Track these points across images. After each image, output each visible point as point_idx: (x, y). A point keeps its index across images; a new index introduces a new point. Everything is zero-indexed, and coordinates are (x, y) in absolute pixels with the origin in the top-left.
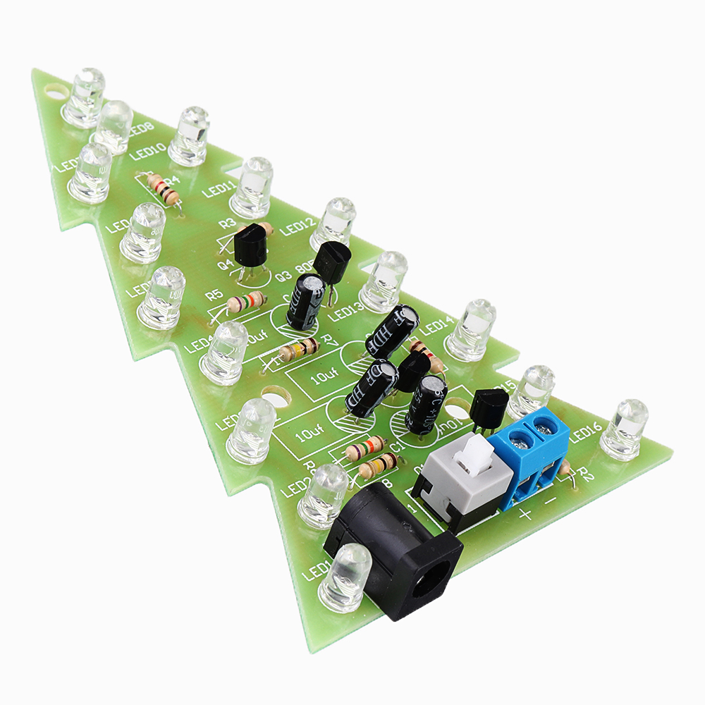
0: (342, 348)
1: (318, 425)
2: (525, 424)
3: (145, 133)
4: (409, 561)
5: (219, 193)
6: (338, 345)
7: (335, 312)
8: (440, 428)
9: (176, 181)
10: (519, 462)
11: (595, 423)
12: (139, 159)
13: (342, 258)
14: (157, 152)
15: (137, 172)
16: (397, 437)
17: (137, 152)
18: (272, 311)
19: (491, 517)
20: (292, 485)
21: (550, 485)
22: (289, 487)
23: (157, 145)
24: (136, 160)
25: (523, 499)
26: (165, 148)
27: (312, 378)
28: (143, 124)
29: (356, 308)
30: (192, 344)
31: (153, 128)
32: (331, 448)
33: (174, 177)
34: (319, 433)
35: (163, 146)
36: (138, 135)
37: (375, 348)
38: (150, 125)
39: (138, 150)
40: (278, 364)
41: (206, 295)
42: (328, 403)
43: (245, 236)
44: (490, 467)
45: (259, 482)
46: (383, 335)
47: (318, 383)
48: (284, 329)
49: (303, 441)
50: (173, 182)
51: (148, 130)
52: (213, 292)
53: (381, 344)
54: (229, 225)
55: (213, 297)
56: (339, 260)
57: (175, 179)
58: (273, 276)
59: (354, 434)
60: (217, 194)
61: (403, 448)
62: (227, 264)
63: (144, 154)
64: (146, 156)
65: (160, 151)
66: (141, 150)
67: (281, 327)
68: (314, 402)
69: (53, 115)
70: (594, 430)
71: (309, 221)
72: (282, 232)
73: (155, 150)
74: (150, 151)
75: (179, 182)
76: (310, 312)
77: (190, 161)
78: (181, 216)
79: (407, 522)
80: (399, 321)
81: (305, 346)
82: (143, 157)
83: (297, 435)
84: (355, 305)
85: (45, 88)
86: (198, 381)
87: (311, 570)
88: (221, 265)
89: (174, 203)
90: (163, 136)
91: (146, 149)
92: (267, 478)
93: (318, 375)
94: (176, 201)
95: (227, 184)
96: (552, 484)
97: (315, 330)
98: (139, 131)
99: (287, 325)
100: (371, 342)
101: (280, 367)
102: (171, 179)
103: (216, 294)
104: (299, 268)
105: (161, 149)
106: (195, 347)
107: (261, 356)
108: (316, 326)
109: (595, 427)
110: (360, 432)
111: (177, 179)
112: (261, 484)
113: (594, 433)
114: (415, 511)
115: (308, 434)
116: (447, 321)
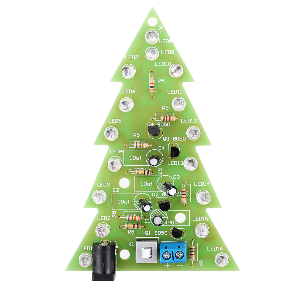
0: (162, 176)
1: (129, 200)
3: (169, 55)
6: (161, 174)
7: (172, 162)
8: (168, 222)
12: (158, 65)
14: (166, 65)
16: (151, 218)
18: (151, 150)
20: (103, 216)
22: (101, 217)
23: (168, 62)
24: (156, 65)
27: (142, 182)
29: (180, 163)
31: (174, 54)
32: (126, 210)
34: (127, 203)
35: (170, 64)
39: (160, 61)
41: (134, 133)
42: (139, 194)
47: (142, 185)
49: (119, 203)
50: (161, 81)
51: (171, 54)
52: (137, 133)
54: (165, 108)
55: (135, 135)
59: (138, 209)
60: (172, 93)
61: (149, 222)
62: (151, 124)
64: (161, 65)
67: (148, 158)
68: (135, 191)
72: (182, 120)
74: (164, 64)
78: (152, 97)
79: (104, 264)
83: (119, 200)
87: (84, 247)
88: (149, 124)
90: (174, 59)
91: (164, 62)
93: (144, 182)
95: (179, 91)
97: (159, 165)
98: (167, 53)
101: (135, 173)
103: (137, 135)
105: (168, 65)
106: (114, 152)
107: (132, 166)
109: (221, 248)
111: (163, 81)
112: (96, 208)
113: (218, 250)
114: (133, 246)
115: (123, 202)
116: (207, 184)
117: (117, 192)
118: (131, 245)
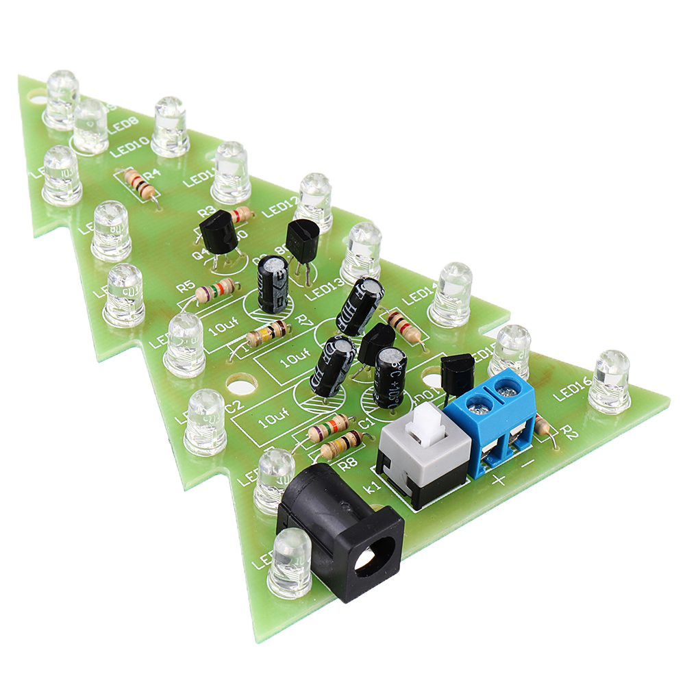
0: (317, 327)
1: (283, 409)
2: (485, 388)
3: (129, 128)
4: (342, 541)
5: (201, 181)
6: (313, 324)
7: (313, 291)
8: (415, 400)
9: (157, 174)
10: (477, 428)
11: (586, 377)
12: (120, 155)
13: (309, 235)
14: (139, 146)
15: (116, 169)
16: (367, 413)
17: (119, 149)
18: (245, 297)
19: (462, 486)
20: (249, 473)
21: (529, 448)
22: (246, 475)
23: (140, 140)
24: (116, 157)
25: (496, 465)
26: (148, 142)
27: (282, 361)
28: (127, 119)
29: (335, 285)
30: (158, 339)
31: (137, 122)
32: (295, 431)
33: (155, 170)
34: (284, 417)
35: (147, 139)
36: (122, 131)
37: (344, 324)
38: (135, 119)
39: (119, 147)
40: (246, 351)
41: (177, 287)
42: (296, 386)
43: (209, 224)
44: (446, 436)
45: (217, 474)
46: (348, 310)
47: (287, 366)
48: (256, 314)
49: (265, 427)
50: (153, 176)
51: (132, 125)
52: (185, 283)
53: (348, 319)
54: (208, 213)
55: (184, 289)
56: (306, 238)
57: (155, 172)
58: (250, 260)
59: (321, 414)
60: (199, 182)
61: (373, 424)
62: (203, 253)
63: (126, 149)
64: (128, 152)
65: (143, 145)
66: (123, 147)
67: (254, 313)
68: (281, 385)
69: (34, 121)
70: (583, 385)
71: (294, 199)
72: (264, 214)
73: (137, 144)
74: (132, 146)
75: (160, 174)
76: (276, 294)
77: (173, 152)
78: (159, 209)
79: (345, 501)
80: (361, 295)
81: (272, 329)
82: (123, 153)
83: (260, 422)
84: (335, 281)
85: (29, 95)
86: (161, 376)
87: (261, 558)
88: (196, 255)
89: (150, 197)
90: (145, 129)
91: (128, 144)
92: (225, 468)
93: (288, 358)
94: (151, 195)
95: (210, 171)
96: (531, 446)
97: (290, 311)
98: (123, 127)
99: (260, 309)
100: (340, 319)
101: (248, 353)
102: (152, 173)
103: (187, 285)
104: (278, 250)
105: (143, 143)
106: (161, 342)
107: (230, 344)
108: (291, 307)
109: (585, 382)
110: (328, 412)
111: (158, 172)
112: (221, 475)
113: (582, 388)
114: (379, 488)
115: (272, 420)
116: (434, 287)
117: (239, 408)
118: (373, 488)
